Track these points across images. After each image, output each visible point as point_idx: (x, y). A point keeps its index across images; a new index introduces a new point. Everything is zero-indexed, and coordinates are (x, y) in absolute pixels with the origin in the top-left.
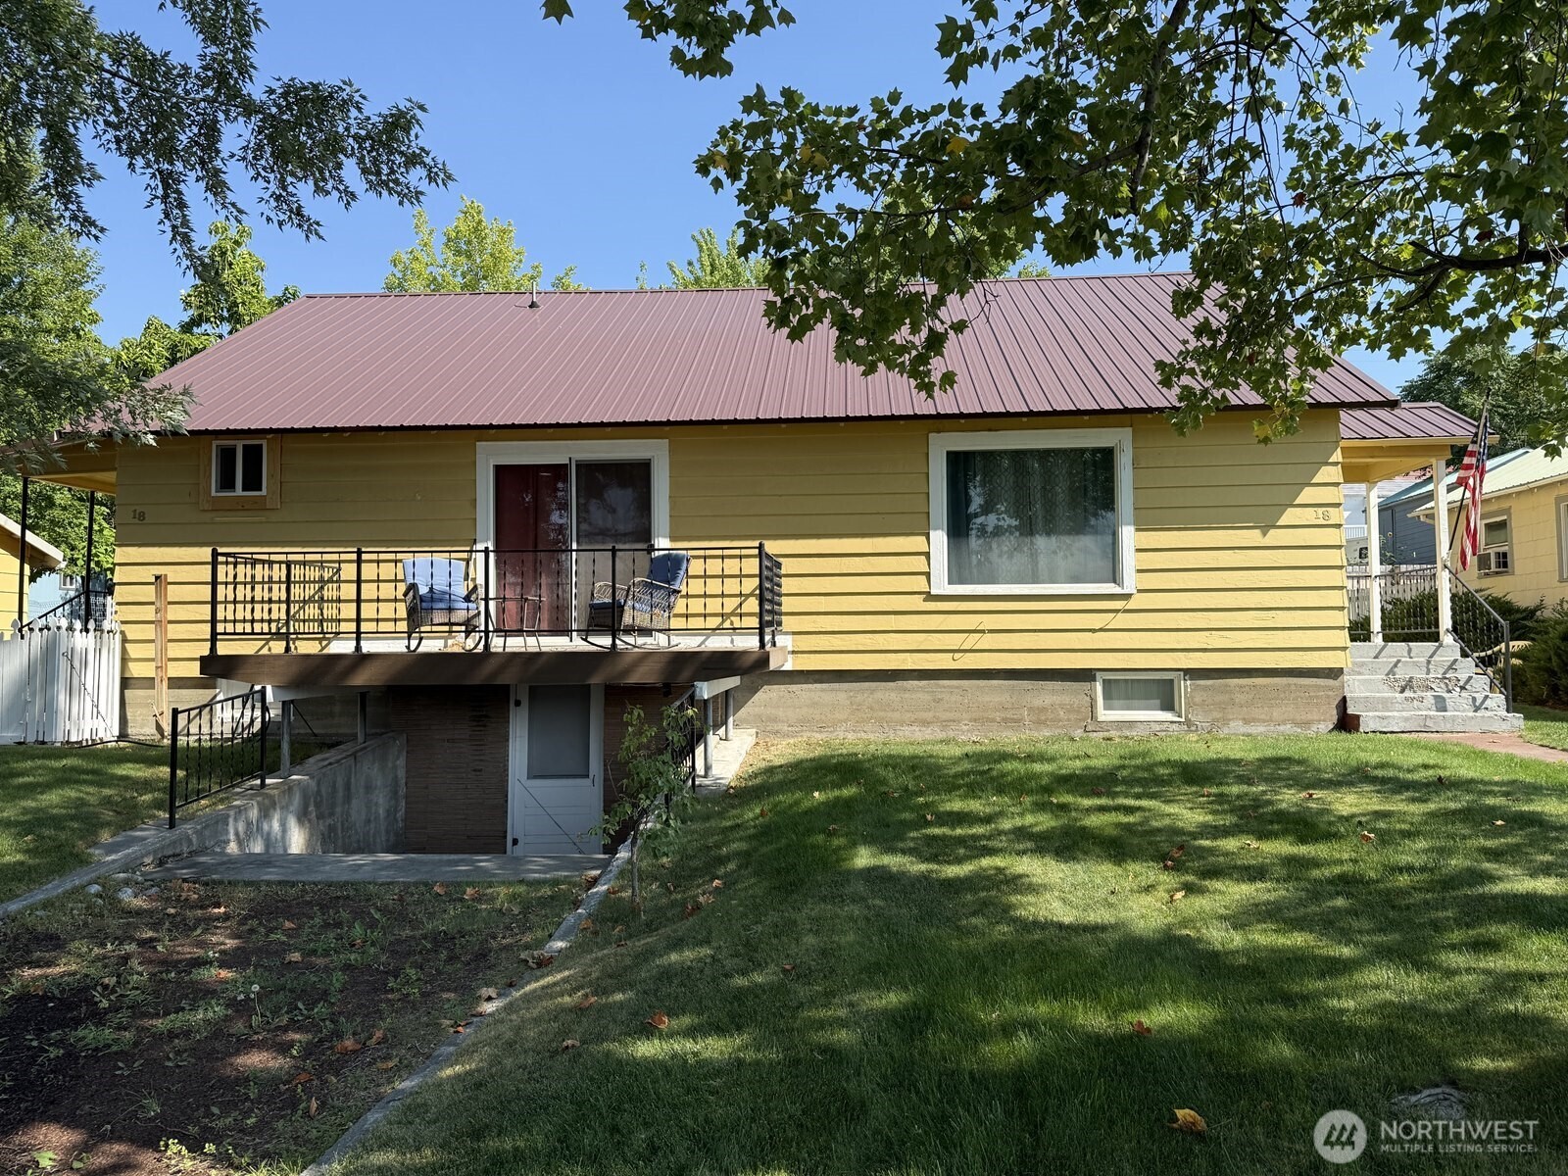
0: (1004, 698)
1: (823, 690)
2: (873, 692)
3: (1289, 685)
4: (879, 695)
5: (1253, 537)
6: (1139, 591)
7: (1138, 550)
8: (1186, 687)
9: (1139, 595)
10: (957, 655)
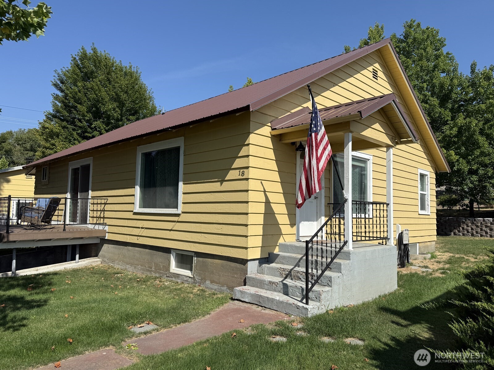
0: (149, 258)
1: (114, 248)
2: (122, 250)
3: (227, 265)
6: (182, 213)
7: (183, 193)
8: (195, 260)
9: (183, 215)
10: (139, 237)
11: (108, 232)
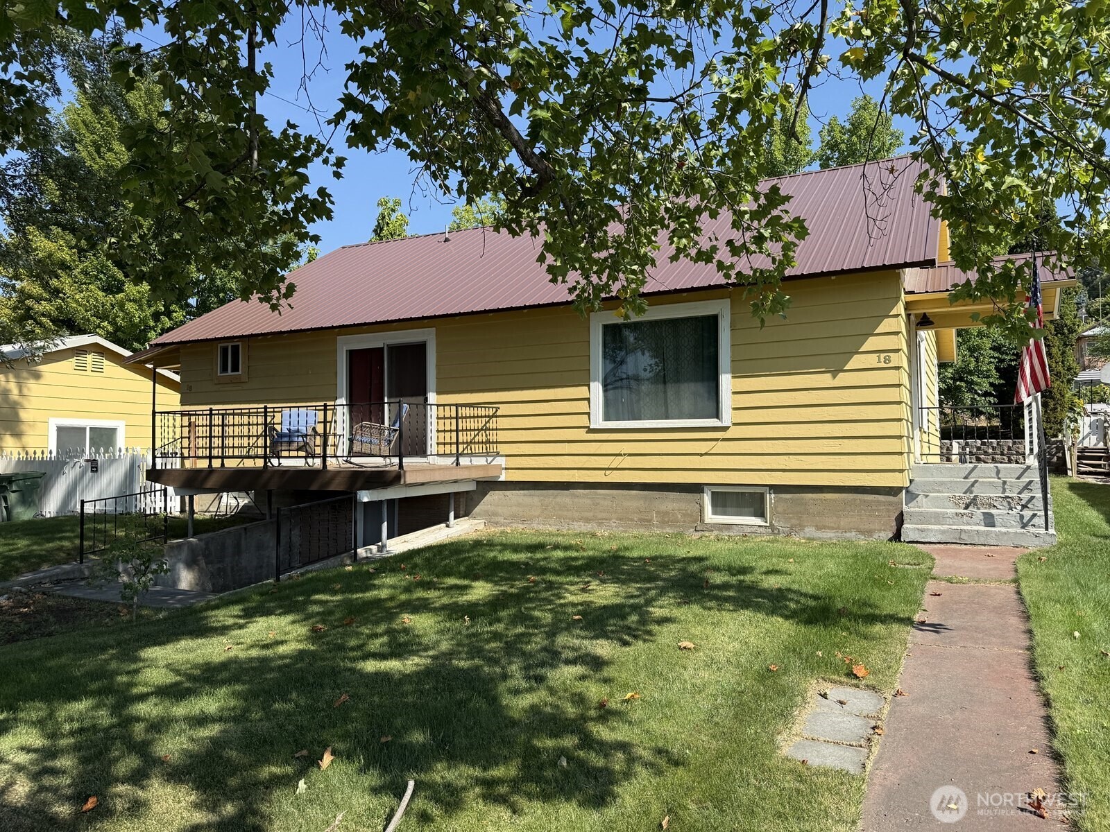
0: (640, 504)
1: (525, 495)
2: (555, 497)
3: (855, 500)
4: (559, 499)
5: (825, 379)
6: (734, 424)
7: (734, 393)
8: (771, 499)
9: (733, 428)
10: (608, 472)
11: (506, 469)
